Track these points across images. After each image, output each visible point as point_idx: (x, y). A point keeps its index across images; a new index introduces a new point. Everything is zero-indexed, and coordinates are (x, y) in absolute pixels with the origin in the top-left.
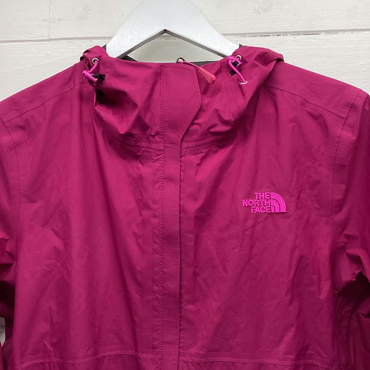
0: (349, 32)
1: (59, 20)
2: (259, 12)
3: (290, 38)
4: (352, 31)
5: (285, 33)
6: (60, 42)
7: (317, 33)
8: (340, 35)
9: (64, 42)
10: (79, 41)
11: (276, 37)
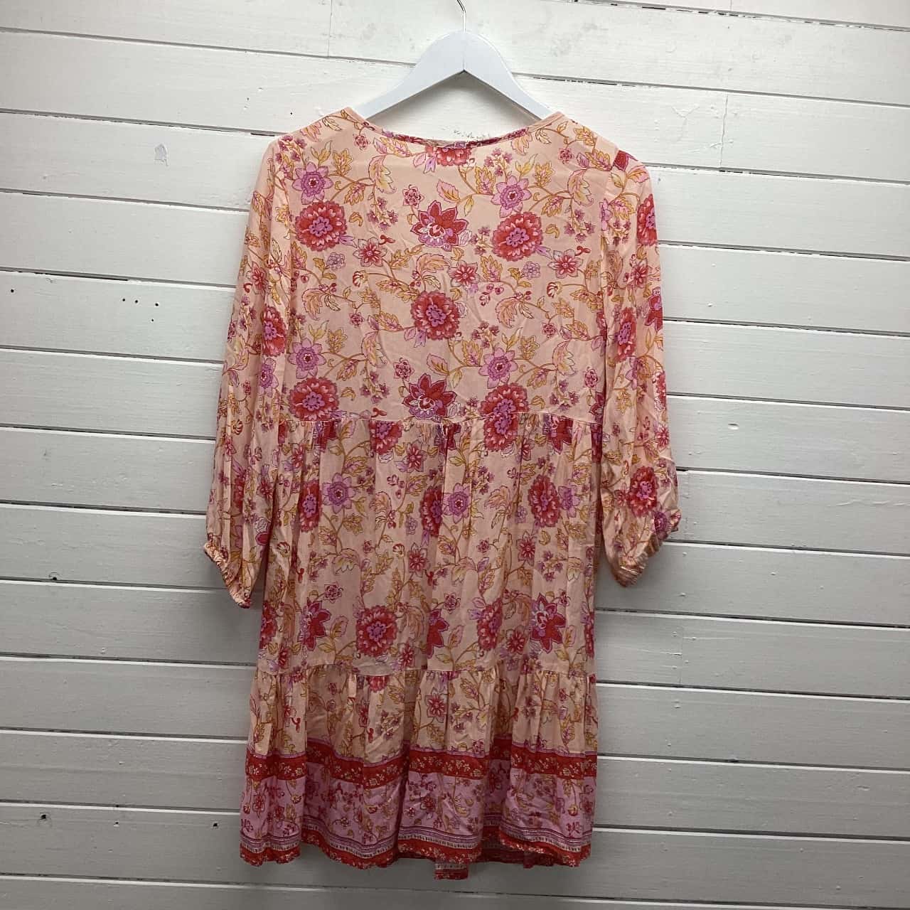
0: (647, 87)
1: (340, 36)
2: (555, 54)
3: (585, 84)
4: (650, 85)
5: (581, 81)
6: (339, 61)
7: (614, 83)
8: (637, 86)
9: (343, 61)
10: (360, 62)
11: (571, 83)
